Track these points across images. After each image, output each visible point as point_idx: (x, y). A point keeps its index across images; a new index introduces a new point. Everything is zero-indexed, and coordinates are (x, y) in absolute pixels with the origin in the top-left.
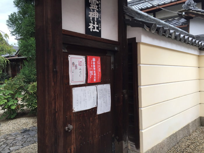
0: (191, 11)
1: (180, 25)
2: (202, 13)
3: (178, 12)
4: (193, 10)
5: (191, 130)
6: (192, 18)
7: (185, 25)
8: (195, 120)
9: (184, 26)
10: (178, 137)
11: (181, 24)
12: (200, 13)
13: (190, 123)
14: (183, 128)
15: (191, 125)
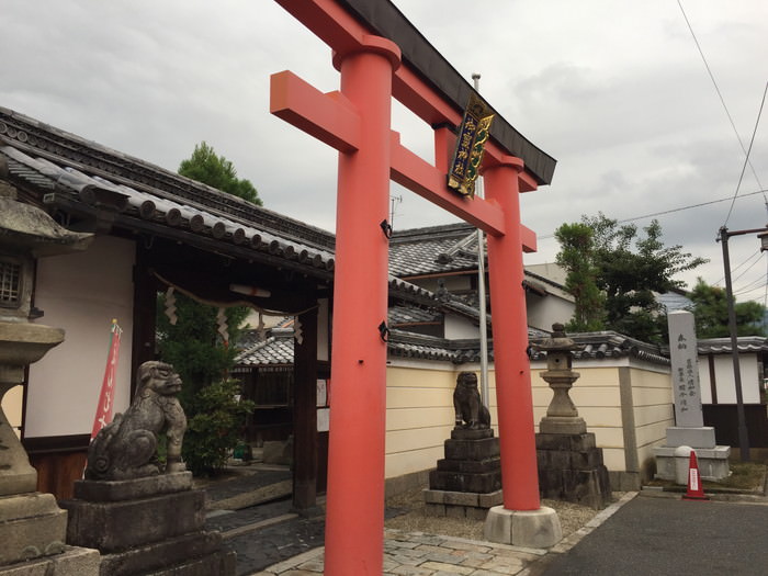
1: (432, 321)
7: (438, 321)
9: (437, 323)
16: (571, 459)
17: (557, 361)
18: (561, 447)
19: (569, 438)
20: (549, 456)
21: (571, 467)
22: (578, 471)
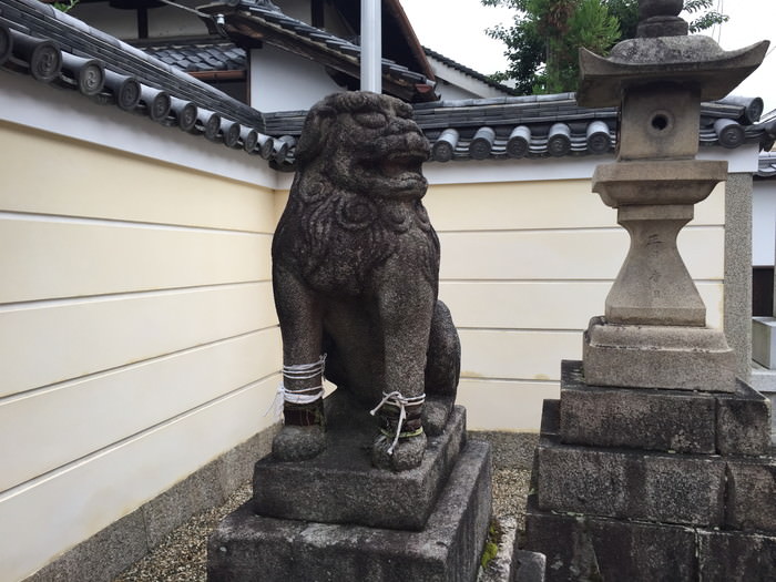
0: (248, 14)
1: (219, 68)
2: (284, 26)
3: (200, 10)
4: (253, 13)
5: (231, 482)
6: (258, 44)
7: (235, 68)
8: (257, 435)
9: (231, 73)
10: (153, 525)
11: (219, 63)
12: (279, 27)
13: (225, 455)
14: (184, 482)
15: (229, 461)
16: (727, 489)
17: (660, 123)
18: (679, 440)
19: (714, 407)
20: (636, 476)
21: (725, 520)
22: (758, 538)
